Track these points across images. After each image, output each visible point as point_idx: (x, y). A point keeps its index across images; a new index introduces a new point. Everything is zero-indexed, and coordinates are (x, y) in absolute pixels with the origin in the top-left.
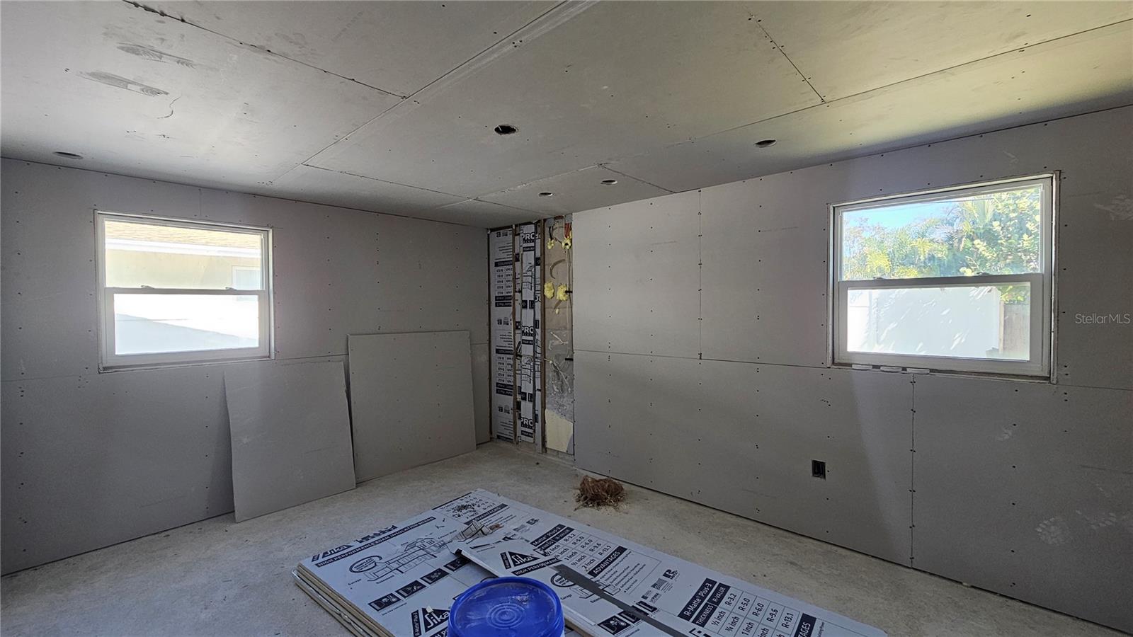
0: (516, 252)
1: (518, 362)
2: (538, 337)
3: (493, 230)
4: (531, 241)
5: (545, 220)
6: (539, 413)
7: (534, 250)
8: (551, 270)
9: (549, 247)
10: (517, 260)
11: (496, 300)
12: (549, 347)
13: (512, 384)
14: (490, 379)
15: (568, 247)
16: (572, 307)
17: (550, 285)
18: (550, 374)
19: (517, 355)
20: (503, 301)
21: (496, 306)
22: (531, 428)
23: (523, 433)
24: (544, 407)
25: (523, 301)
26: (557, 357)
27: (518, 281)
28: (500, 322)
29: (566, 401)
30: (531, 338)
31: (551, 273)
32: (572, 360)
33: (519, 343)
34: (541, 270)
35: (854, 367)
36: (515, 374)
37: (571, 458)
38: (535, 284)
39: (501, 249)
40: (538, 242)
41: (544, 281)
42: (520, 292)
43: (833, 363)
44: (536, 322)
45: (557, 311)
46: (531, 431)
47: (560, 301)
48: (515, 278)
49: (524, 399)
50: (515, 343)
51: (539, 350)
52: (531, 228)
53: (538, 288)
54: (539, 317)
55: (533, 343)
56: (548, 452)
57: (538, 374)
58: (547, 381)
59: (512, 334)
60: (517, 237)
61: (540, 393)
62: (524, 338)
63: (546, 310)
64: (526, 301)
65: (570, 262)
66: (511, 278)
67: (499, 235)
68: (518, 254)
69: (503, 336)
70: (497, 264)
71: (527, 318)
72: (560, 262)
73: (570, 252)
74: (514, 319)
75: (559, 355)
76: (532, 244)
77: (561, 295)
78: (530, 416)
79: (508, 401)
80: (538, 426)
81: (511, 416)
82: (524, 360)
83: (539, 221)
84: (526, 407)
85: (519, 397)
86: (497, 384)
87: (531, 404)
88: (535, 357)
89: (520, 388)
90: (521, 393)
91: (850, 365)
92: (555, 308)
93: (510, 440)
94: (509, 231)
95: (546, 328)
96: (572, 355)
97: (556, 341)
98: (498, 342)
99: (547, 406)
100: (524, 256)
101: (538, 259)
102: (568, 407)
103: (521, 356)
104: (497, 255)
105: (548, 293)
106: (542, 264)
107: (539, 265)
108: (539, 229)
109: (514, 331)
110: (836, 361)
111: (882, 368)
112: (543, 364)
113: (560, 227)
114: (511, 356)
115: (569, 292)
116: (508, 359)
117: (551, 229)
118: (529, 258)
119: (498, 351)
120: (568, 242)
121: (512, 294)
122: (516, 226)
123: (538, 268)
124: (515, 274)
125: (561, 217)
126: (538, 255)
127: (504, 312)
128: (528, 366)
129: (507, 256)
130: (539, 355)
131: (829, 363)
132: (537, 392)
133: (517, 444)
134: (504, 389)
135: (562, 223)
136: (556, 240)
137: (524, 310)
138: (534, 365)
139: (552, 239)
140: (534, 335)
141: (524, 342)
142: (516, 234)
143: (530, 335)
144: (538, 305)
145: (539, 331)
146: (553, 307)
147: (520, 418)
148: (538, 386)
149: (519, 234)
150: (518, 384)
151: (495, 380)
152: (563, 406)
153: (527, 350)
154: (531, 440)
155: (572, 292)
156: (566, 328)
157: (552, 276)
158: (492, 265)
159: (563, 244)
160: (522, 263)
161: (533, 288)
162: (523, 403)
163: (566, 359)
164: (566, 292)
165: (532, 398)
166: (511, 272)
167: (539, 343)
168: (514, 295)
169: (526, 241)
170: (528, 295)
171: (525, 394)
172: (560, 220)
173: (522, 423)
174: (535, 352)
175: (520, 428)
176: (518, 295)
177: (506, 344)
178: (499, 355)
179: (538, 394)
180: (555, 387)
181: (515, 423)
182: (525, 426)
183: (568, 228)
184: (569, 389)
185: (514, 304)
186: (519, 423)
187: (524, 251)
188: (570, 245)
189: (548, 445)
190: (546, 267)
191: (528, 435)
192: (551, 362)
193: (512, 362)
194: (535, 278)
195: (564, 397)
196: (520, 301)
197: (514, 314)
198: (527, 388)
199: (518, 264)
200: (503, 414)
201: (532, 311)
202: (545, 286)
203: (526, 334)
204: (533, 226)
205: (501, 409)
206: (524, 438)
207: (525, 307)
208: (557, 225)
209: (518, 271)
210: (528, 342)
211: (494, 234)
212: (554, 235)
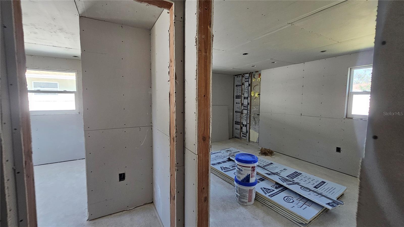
0: (243, 82)
1: (242, 115)
2: (249, 108)
3: (235, 75)
4: (248, 79)
5: (252, 72)
6: (248, 130)
7: (249, 82)
8: (254, 88)
9: (253, 81)
10: (243, 85)
11: (236, 96)
12: (252, 111)
13: (240, 121)
14: (233, 120)
15: (259, 81)
16: (260, 99)
17: (253, 92)
18: (252, 119)
19: (242, 113)
20: (238, 97)
21: (236, 98)
22: (245, 135)
23: (243, 136)
24: (250, 129)
25: (244, 97)
26: (254, 114)
27: (243, 91)
28: (237, 103)
29: (257, 127)
30: (247, 108)
31: (254, 89)
32: (259, 115)
33: (243, 110)
34: (250, 88)
35: (353, 119)
36: (241, 119)
37: (258, 144)
38: (248, 92)
39: (238, 81)
40: (250, 79)
41: (251, 91)
42: (244, 94)
43: (347, 117)
44: (248, 104)
45: (255, 100)
46: (245, 136)
47: (256, 97)
48: (242, 90)
49: (244, 126)
50: (241, 110)
51: (249, 112)
52: (248, 75)
53: (249, 93)
54: (249, 102)
55: (247, 109)
56: (251, 142)
57: (248, 119)
58: (251, 121)
59: (241, 107)
60: (243, 78)
61: (249, 124)
62: (244, 108)
63: (252, 100)
64: (245, 97)
65: (260, 85)
66: (241, 90)
67: (237, 77)
68: (243, 83)
69: (238, 107)
70: (236, 86)
71: (245, 102)
72: (256, 85)
73: (260, 82)
74: (241, 102)
75: (255, 113)
76: (248, 80)
77: (256, 95)
78: (245, 131)
79: (238, 127)
80: (248, 134)
81: (239, 131)
82: (244, 115)
83: (250, 73)
84: (244, 129)
85: (242, 126)
86: (235, 121)
87: (246, 128)
88: (247, 114)
89: (242, 123)
90: (242, 124)
91: (352, 118)
92: (255, 99)
93: (239, 138)
94: (241, 76)
95: (252, 105)
96: (259, 114)
97: (254, 109)
98: (236, 109)
99: (251, 128)
100: (245, 83)
101: (250, 84)
102: (257, 129)
103: (243, 113)
104: (237, 83)
105: (252, 95)
106: (251, 86)
107: (250, 86)
108: (250, 75)
109: (241, 106)
110: (348, 117)
111: (363, 120)
112: (250, 116)
113: (257, 75)
114: (240, 113)
115: (259, 94)
116: (239, 114)
117: (254, 75)
118: (247, 84)
119: (236, 112)
120: (260, 79)
121: (241, 95)
122: (243, 74)
123: (250, 87)
124: (242, 89)
125: (258, 72)
126: (250, 83)
127: (239, 100)
128: (245, 117)
129: (240, 83)
130: (248, 113)
131: (345, 117)
132: (248, 124)
133: (241, 139)
134: (237, 123)
135: (258, 73)
136: (256, 78)
137: (244, 100)
138: (247, 116)
139: (254, 78)
140: (247, 107)
141: (244, 109)
142: (243, 77)
143: (246, 107)
144: (249, 98)
145: (249, 106)
146: (254, 98)
147: (242, 132)
148: (248, 122)
149: (244, 77)
150: (242, 122)
151: (235, 120)
152: (256, 128)
153: (245, 112)
154: (245, 138)
155: (260, 94)
156: (258, 105)
157: (254, 90)
158: (235, 86)
159: (258, 80)
160: (244, 85)
161: (248, 93)
162: (243, 127)
163: (257, 115)
164: (258, 94)
165: (246, 126)
166: (241, 88)
167: (249, 110)
168: (242, 95)
169: (246, 79)
170: (246, 95)
171: (244, 124)
172: (257, 73)
173: (243, 133)
174: (247, 112)
175: (242, 135)
176: (243, 95)
177: (239, 110)
178: (236, 113)
179: (248, 125)
180: (253, 123)
181: (240, 133)
182: (244, 134)
183: (260, 75)
184: (258, 124)
185: (241, 98)
186: (242, 133)
187: (245, 82)
188: (260, 80)
189: (251, 140)
190: (252, 87)
191: (244, 137)
192: (252, 115)
193: (240, 115)
194: (248, 90)
195: (256, 126)
196: (243, 97)
197: (241, 101)
198: (245, 123)
199: (243, 86)
200: (237, 130)
201: (247, 100)
202: (252, 92)
203: (245, 107)
204: (248, 74)
205: (236, 129)
206: (243, 137)
207: (245, 99)
208: (256, 74)
209: (243, 88)
210: (246, 109)
211: (236, 77)
212: (255, 77)
